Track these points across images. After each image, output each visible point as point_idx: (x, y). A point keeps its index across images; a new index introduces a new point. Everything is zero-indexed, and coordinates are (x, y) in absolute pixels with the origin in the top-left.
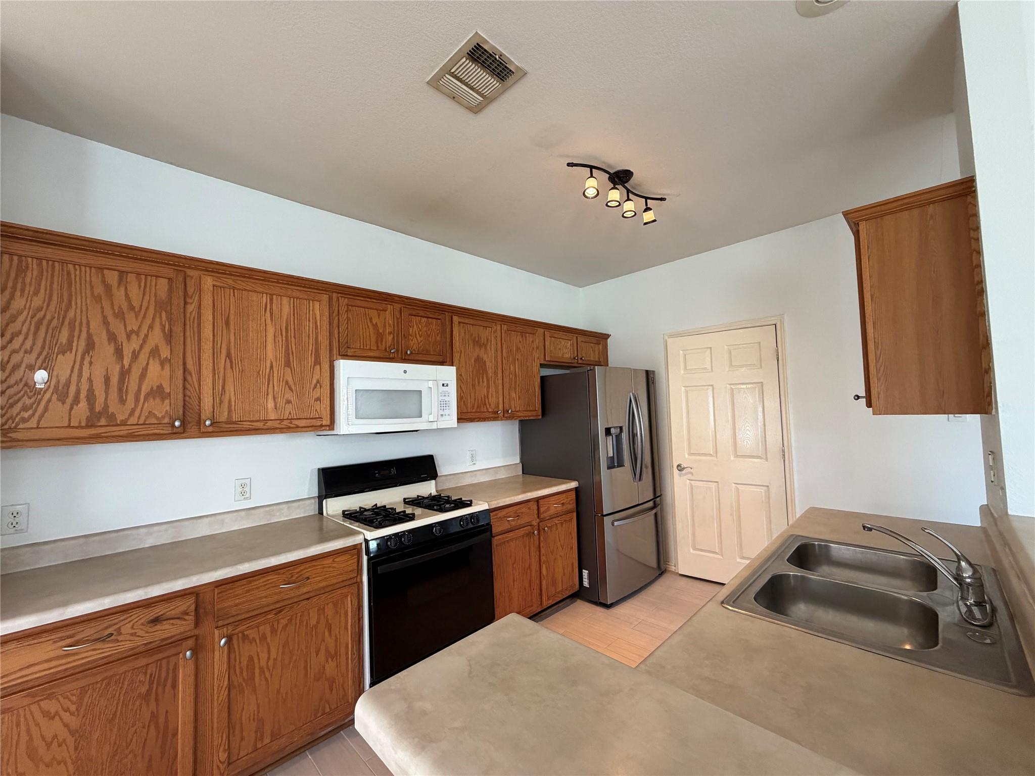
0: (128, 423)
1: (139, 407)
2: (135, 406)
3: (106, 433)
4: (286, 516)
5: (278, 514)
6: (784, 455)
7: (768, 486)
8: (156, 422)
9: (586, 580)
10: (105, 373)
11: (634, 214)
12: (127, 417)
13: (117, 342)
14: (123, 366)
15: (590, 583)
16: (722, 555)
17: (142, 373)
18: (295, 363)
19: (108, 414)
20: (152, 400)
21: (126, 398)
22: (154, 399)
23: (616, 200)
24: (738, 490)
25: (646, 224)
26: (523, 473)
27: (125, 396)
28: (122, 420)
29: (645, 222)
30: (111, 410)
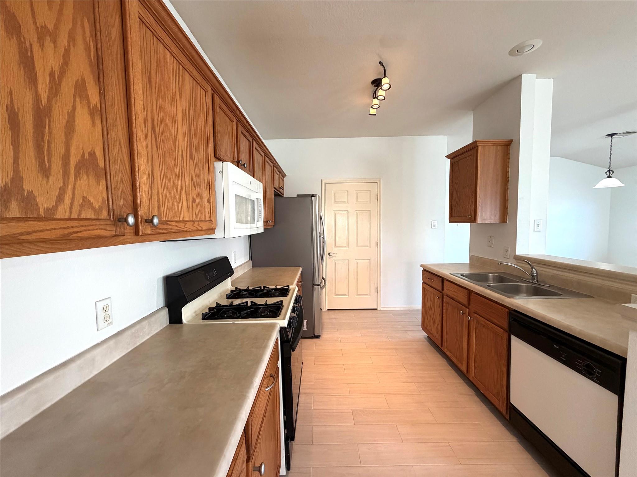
0: (57, 216)
1: (70, 186)
2: (64, 183)
3: (28, 233)
4: (148, 335)
5: (141, 334)
6: (377, 245)
7: (370, 260)
8: (93, 216)
9: (306, 326)
10: (7, 101)
11: (378, 106)
12: (54, 204)
13: (22, 39)
14: (37, 98)
15: (308, 328)
16: (348, 296)
17: (68, 122)
18: (195, 157)
19: (23, 194)
20: (85, 177)
21: (50, 166)
22: (88, 176)
23: (383, 95)
24: (357, 263)
25: (370, 114)
26: (252, 267)
27: (48, 162)
28: (48, 209)
29: (370, 113)
30: (27, 186)
